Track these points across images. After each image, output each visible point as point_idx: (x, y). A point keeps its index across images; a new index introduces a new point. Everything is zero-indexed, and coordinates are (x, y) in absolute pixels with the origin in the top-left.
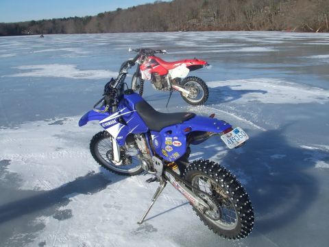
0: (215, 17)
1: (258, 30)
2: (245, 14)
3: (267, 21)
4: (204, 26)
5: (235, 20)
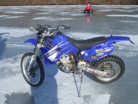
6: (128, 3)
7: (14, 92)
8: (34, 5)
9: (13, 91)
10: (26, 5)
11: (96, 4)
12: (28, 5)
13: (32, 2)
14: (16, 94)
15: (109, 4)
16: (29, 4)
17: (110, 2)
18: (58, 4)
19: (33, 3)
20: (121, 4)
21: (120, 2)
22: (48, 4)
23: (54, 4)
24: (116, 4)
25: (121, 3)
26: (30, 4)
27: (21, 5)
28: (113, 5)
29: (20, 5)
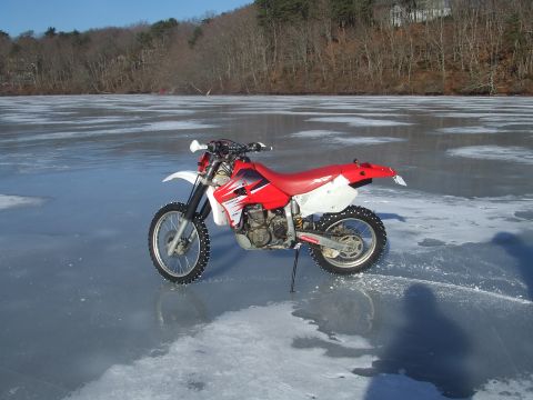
0: (35, 73)
1: (113, 92)
2: (87, 67)
3: (124, 78)
4: (17, 87)
5: (71, 77)
8: (401, 94)
10: (373, 94)
12: (382, 94)
13: (395, 85)
16: (385, 90)
18: (499, 93)
19: (400, 87)
22: (458, 93)
23: (486, 93)
26: (388, 90)
27: (355, 94)
29: (351, 94)
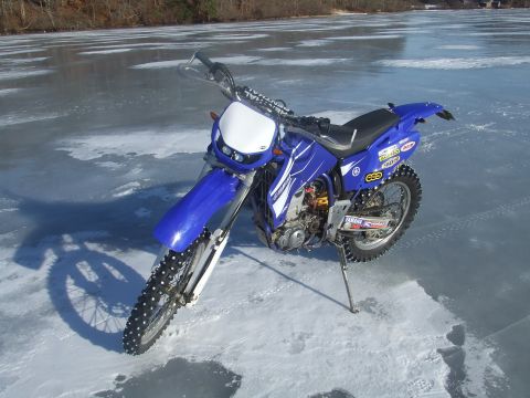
6: (166, 21)
7: (120, 378)
9: (116, 375)
11: (48, 31)
14: (134, 380)
15: (99, 27)
17: (102, 20)
20: (143, 22)
21: (137, 19)
24: (125, 25)
25: (141, 19)
28: (116, 27)
